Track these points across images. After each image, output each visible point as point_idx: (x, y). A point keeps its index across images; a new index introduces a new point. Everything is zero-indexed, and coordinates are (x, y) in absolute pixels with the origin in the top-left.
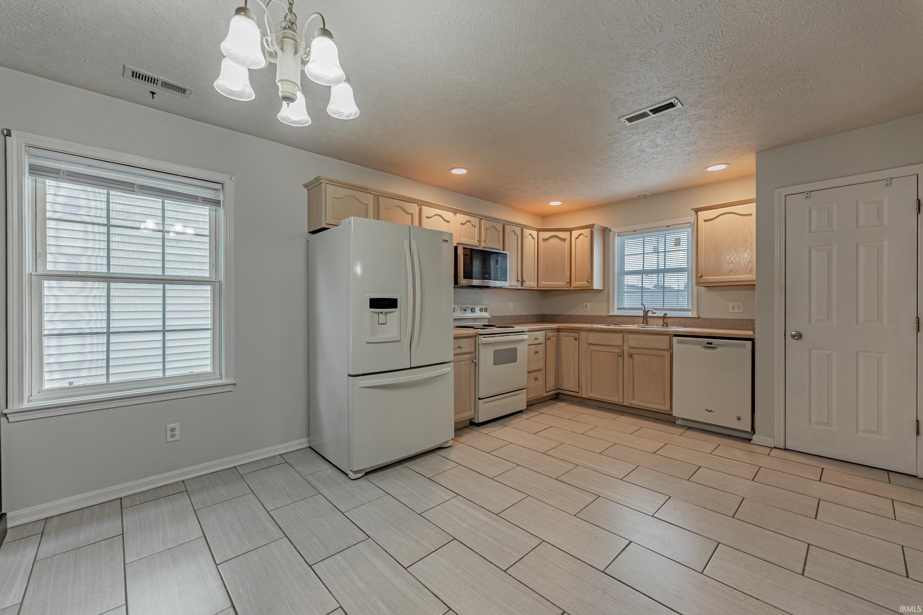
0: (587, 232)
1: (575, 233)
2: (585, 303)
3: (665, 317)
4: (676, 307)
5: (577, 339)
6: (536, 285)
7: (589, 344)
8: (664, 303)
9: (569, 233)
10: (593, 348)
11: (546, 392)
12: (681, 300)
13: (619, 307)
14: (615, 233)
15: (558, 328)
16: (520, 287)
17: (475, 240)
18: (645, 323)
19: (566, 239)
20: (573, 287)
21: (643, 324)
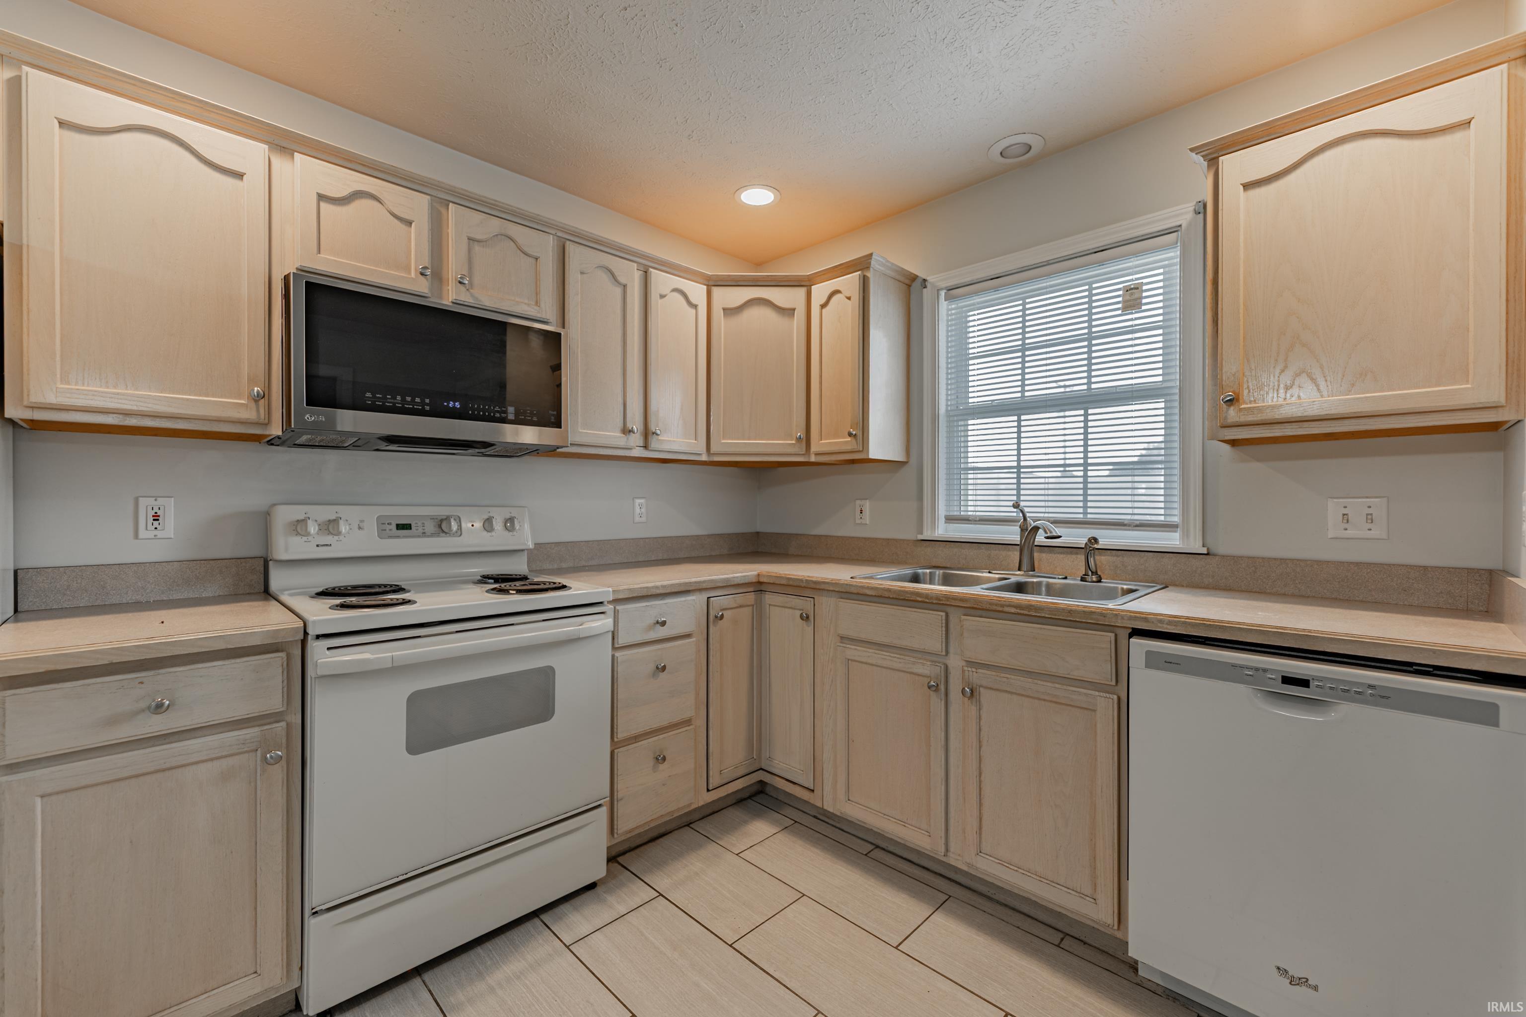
0: (849, 282)
1: (820, 291)
2: (858, 502)
3: (1091, 548)
4: (1129, 517)
5: (808, 617)
6: (701, 447)
7: (843, 638)
8: (1085, 501)
9: (801, 292)
10: (854, 652)
11: (708, 790)
12: (1143, 491)
13: (951, 513)
14: (938, 290)
15: (754, 580)
16: (638, 452)
17: (410, 273)
18: (1025, 567)
19: (794, 310)
20: (817, 454)
21: (1019, 570)
